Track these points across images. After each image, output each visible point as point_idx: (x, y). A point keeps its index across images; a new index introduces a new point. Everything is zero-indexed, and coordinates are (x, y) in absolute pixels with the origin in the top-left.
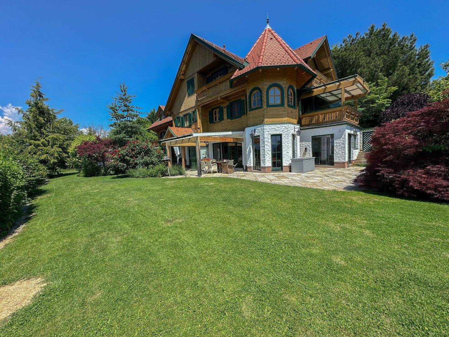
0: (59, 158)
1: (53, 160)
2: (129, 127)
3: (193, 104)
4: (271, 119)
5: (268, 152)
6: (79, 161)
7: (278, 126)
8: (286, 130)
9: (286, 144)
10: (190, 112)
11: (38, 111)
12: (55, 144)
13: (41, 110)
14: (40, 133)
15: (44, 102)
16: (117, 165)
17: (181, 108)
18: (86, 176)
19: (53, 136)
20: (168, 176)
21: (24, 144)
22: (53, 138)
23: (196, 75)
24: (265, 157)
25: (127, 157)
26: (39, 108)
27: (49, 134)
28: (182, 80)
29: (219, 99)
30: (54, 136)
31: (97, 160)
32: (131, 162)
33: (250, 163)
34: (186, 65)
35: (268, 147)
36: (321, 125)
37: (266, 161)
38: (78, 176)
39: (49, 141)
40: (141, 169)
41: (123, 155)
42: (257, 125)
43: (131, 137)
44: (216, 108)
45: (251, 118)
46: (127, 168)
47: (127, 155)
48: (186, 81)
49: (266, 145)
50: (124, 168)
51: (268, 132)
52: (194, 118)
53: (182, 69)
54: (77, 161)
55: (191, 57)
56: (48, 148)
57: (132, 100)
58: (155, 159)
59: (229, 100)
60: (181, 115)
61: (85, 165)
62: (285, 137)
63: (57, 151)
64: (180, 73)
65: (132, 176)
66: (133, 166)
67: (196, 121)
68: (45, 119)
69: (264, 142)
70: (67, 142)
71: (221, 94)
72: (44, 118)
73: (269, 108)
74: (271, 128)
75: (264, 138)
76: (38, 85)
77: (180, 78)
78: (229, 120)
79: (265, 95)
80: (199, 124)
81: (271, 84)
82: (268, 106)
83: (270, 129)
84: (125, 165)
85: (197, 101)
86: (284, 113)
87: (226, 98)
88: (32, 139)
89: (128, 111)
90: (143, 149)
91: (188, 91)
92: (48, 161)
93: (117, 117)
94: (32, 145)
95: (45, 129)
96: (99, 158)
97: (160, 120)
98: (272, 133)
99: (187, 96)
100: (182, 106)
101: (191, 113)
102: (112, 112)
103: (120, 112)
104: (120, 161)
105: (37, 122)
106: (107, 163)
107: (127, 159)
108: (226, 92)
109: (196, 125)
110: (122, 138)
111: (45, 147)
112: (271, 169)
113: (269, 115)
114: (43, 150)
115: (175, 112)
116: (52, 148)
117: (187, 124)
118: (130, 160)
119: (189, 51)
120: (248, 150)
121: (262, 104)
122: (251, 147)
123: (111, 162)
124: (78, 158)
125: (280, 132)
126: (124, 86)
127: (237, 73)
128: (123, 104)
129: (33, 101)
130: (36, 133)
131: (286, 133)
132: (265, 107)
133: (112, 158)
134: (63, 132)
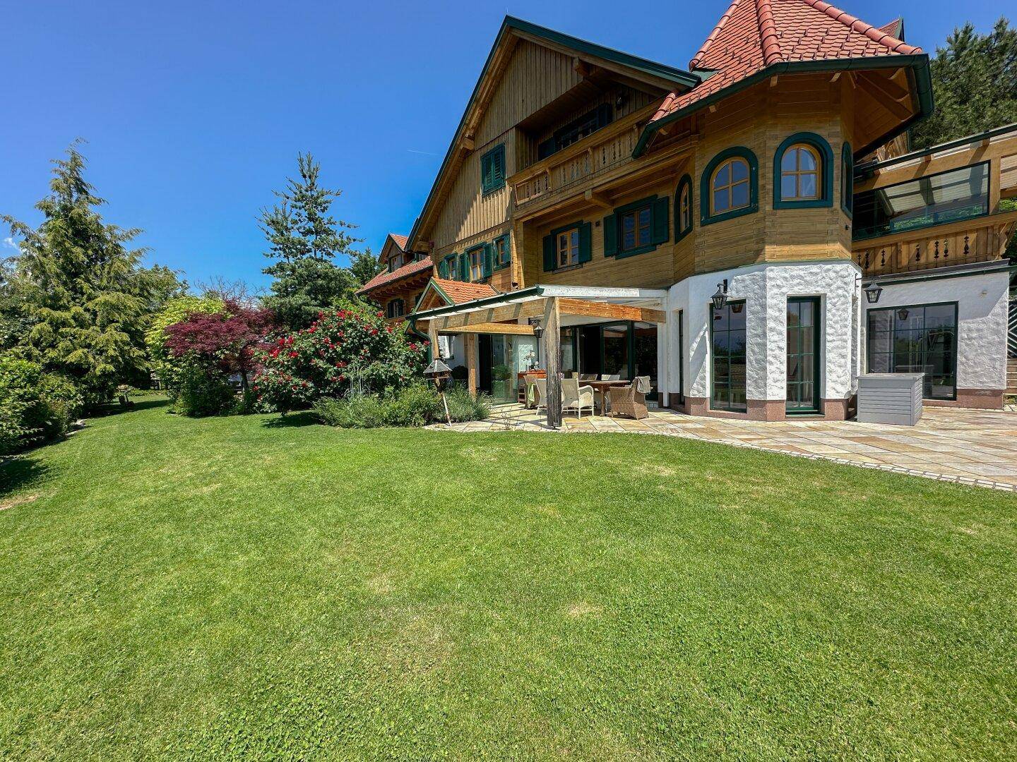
0: (120, 359)
1: (103, 366)
2: (319, 276)
3: (501, 217)
4: (786, 248)
5: (777, 352)
6: (175, 369)
7: (815, 269)
8: (839, 283)
9: (838, 326)
10: (489, 239)
11: (70, 231)
12: (113, 321)
13: (80, 227)
14: (74, 289)
15: (90, 207)
16: (287, 384)
17: (460, 230)
18: (191, 414)
19: (108, 298)
20: (445, 421)
21: (21, 317)
22: (106, 303)
23: (512, 135)
24: (765, 369)
25: (317, 360)
26: (72, 222)
27: (99, 293)
28: (467, 154)
29: (588, 195)
30: (112, 297)
31: (225, 367)
32: (328, 377)
33: (704, 387)
34: (481, 111)
35: (776, 338)
36: (906, 275)
37: (769, 381)
38: (171, 412)
39: (95, 314)
40: (360, 400)
41: (304, 353)
42: (736, 267)
43: (325, 304)
44: (566, 229)
45: (709, 247)
46: (317, 395)
47: (317, 354)
48: (479, 155)
49: (772, 330)
50: (307, 393)
51: (778, 286)
52: (500, 258)
53: (470, 123)
54: (169, 370)
55: (499, 85)
56: (90, 330)
57: (330, 202)
58: (401, 369)
59: (613, 202)
60: (459, 251)
61: (190, 380)
62: (834, 305)
63: (116, 342)
64: (464, 134)
65: (332, 422)
66: (335, 390)
67: (508, 264)
68: (90, 252)
69: (764, 319)
70: (147, 317)
71: (597, 182)
72: (87, 249)
73: (782, 211)
74: (787, 275)
75: (764, 307)
76: (74, 159)
77: (461, 147)
78: (612, 260)
79: (771, 170)
80: (515, 273)
81: (790, 133)
82: (778, 204)
83: (785, 278)
84: (310, 385)
85: (513, 207)
86: (832, 227)
87: (607, 195)
88: (46, 306)
89: (317, 233)
90: (366, 336)
91: (483, 182)
92: (88, 370)
93: (289, 247)
94: (43, 321)
95: (88, 280)
96: (232, 363)
97: (390, 271)
98: (791, 293)
99: (479, 197)
100: (463, 224)
101: (489, 242)
102: (275, 233)
103: (295, 235)
104: (295, 374)
105: (66, 257)
106: (255, 379)
107: (317, 368)
108: (615, 174)
109: (509, 275)
110: (301, 305)
111: (82, 328)
112: (783, 408)
113: (781, 234)
114: (75, 338)
115: (440, 243)
116: (103, 331)
117: (477, 273)
118: (326, 370)
119: (494, 67)
120: (695, 345)
121: (754, 199)
122: (707, 335)
123: (267, 376)
124: (170, 361)
125: (819, 289)
126: (310, 162)
127: (671, 104)
128: (304, 214)
129: (57, 200)
130: (61, 289)
131: (840, 292)
132: (769, 208)
133: (270, 363)
134: (137, 291)
